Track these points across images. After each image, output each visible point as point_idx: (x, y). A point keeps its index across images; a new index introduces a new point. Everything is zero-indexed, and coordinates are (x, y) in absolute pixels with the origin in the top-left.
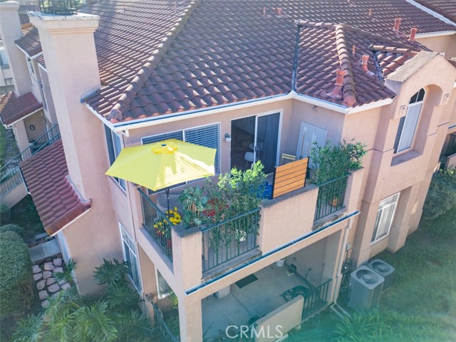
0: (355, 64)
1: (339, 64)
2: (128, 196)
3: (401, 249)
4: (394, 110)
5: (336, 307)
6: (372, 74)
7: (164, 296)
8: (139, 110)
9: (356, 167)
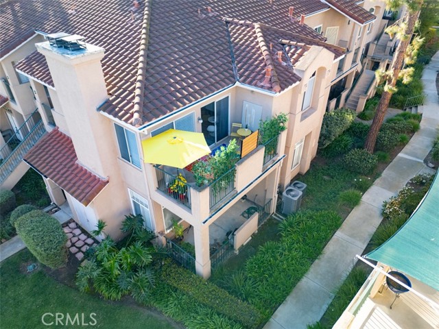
0: (274, 57)
1: (263, 59)
2: (144, 172)
3: (308, 171)
4: (301, 88)
5: (275, 215)
6: (285, 64)
7: (169, 231)
8: (150, 115)
9: (283, 129)
